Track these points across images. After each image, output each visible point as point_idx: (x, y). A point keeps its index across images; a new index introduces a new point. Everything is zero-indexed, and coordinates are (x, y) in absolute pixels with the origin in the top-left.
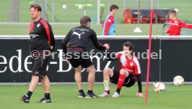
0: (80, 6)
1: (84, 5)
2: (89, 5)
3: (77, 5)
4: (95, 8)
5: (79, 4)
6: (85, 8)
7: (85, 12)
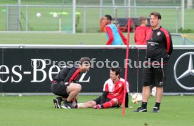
0: (55, 15)
1: (60, 13)
2: (64, 13)
3: (51, 13)
4: (70, 16)
5: (54, 11)
6: (60, 16)
7: (60, 20)
